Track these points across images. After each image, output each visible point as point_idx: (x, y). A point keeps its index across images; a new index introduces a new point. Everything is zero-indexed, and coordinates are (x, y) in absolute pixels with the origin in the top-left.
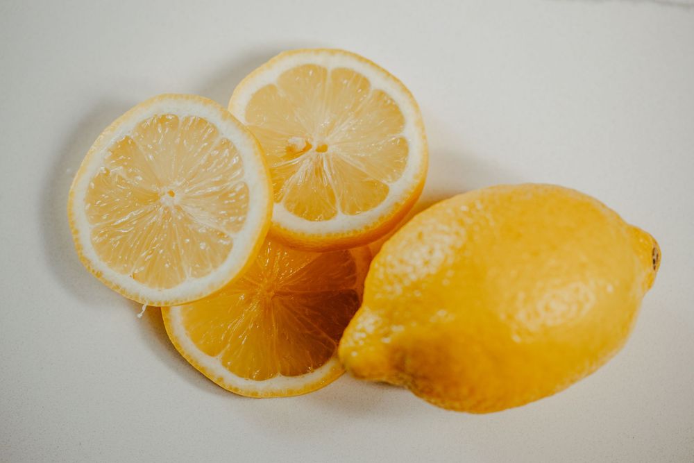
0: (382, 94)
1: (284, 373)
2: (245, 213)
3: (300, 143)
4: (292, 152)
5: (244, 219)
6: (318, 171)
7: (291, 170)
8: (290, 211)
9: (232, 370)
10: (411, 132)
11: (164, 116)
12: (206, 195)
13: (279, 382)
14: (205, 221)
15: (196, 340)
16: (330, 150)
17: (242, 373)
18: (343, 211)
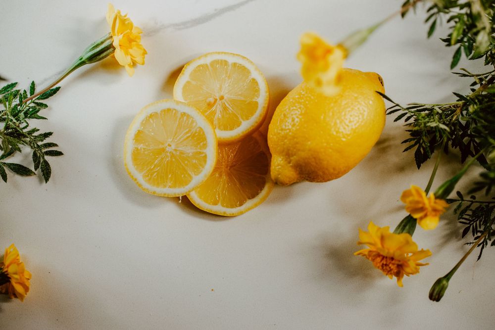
0: (235, 64)
1: (249, 199)
2: (206, 140)
3: (212, 100)
4: (210, 105)
5: (206, 142)
6: (225, 108)
7: (214, 113)
8: (222, 130)
9: (227, 207)
10: (255, 74)
11: (151, 115)
12: (184, 140)
13: (249, 203)
14: (189, 150)
15: (206, 202)
16: (225, 97)
17: (232, 207)
18: (244, 120)
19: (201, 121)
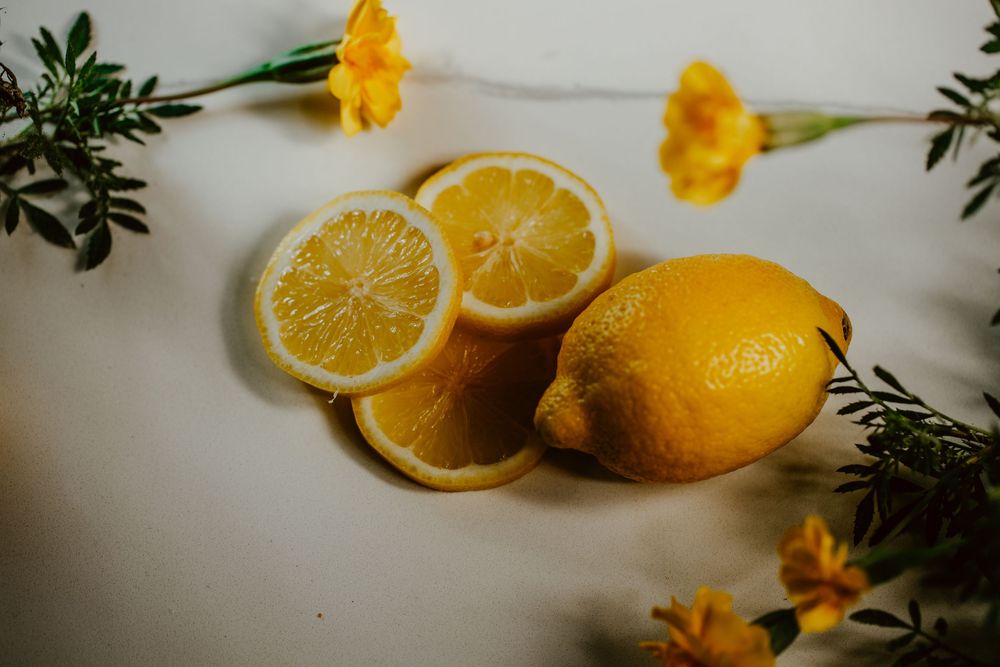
0: (565, 193)
1: (478, 462)
2: (436, 295)
3: (487, 236)
4: (478, 246)
5: (435, 301)
6: (505, 263)
7: (480, 262)
8: (479, 298)
9: (424, 459)
10: (596, 226)
11: (350, 213)
12: (396, 283)
13: (470, 473)
14: (394, 308)
15: (387, 430)
16: (517, 244)
17: (435, 463)
18: (533, 298)
19: (442, 258)
